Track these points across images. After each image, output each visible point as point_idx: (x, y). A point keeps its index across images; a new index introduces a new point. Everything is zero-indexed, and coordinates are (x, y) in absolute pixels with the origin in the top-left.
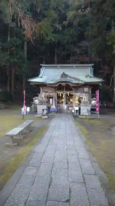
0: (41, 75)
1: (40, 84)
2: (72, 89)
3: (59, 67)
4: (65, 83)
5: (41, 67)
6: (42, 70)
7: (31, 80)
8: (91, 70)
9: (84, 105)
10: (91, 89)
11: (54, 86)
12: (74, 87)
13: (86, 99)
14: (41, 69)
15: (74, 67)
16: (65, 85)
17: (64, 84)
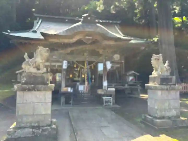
0: (34, 29)
3: (67, 20)
14: (36, 21)
17: (89, 39)
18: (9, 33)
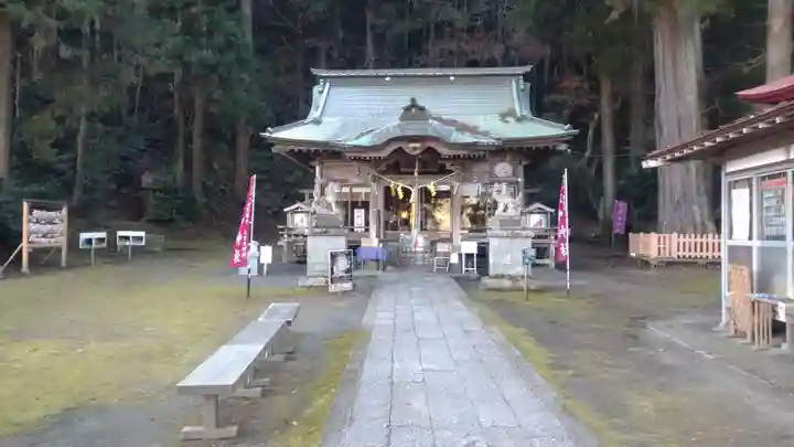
0: (314, 114)
1: (313, 149)
2: (448, 166)
3: (387, 79)
4: (418, 145)
5: (314, 81)
6: (321, 92)
7: (274, 135)
8: (523, 90)
9: (505, 233)
10: (525, 167)
11: (373, 155)
12: (455, 158)
13: (511, 206)
14: (316, 89)
15: (452, 78)
16: (418, 152)
17: (415, 149)
18: (271, 133)
